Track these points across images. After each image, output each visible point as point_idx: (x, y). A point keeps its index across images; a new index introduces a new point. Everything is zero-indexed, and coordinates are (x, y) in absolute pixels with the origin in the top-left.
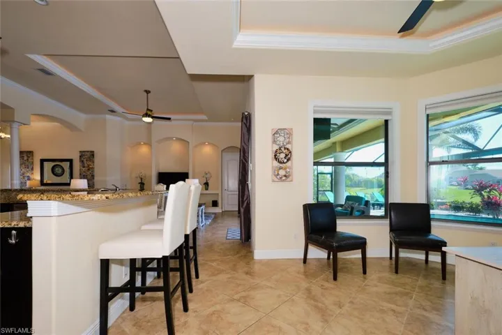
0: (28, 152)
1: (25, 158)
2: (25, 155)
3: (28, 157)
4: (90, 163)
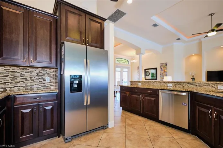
4: (165, 69)
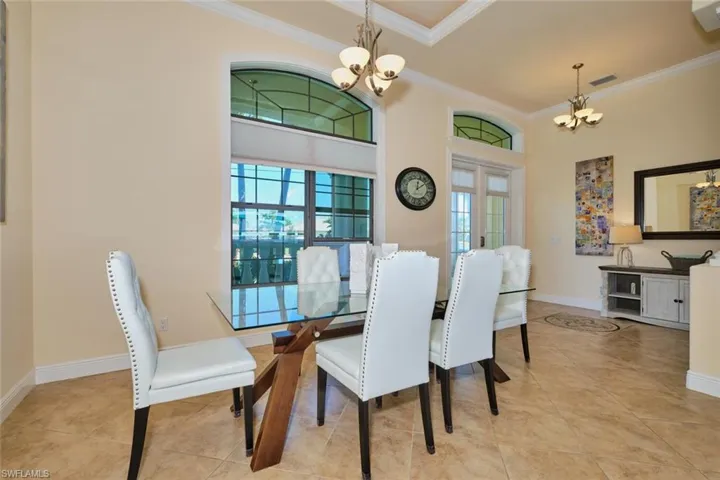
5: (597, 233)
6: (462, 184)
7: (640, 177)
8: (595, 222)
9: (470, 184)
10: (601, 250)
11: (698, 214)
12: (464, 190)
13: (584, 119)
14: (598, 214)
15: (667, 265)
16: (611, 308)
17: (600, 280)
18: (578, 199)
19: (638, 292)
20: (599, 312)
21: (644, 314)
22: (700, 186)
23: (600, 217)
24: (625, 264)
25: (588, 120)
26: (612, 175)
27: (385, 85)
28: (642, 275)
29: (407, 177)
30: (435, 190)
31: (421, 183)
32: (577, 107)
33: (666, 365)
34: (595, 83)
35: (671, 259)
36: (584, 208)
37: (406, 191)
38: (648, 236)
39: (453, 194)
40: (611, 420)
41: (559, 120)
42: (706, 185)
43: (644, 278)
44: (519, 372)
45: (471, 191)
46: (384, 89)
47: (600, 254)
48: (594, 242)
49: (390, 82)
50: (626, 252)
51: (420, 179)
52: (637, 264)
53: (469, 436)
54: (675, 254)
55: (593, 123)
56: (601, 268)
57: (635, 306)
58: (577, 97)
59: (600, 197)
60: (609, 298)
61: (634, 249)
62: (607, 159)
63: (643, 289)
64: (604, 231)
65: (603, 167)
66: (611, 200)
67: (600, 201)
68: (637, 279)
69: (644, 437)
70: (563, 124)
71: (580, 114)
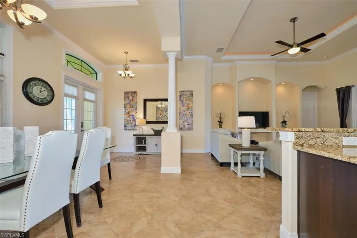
0: (133, 92)
1: (131, 98)
2: (130, 95)
3: (133, 97)
5: (132, 122)
6: (71, 93)
7: (145, 101)
8: (131, 117)
9: (75, 94)
10: (133, 128)
11: (158, 115)
12: (71, 96)
13: (129, 75)
14: (132, 114)
15: (153, 133)
16: (137, 151)
17: (133, 140)
18: (125, 107)
19: (145, 144)
20: (133, 153)
21: (147, 151)
22: (159, 106)
23: (133, 115)
24: (141, 133)
25: (130, 76)
26: (137, 99)
27: (27, 23)
28: (146, 137)
29: (32, 83)
30: (53, 95)
31: (43, 89)
32: (127, 69)
33: (154, 167)
34: (132, 61)
35: (154, 131)
36: (127, 111)
37: (31, 93)
38: (148, 123)
39: (65, 98)
40: (144, 191)
41: (119, 72)
42: (160, 106)
43: (147, 138)
44: (107, 185)
45: (76, 98)
46: (26, 24)
47: (133, 130)
48: (131, 125)
49: (31, 22)
50: (141, 129)
51: (43, 86)
52: (145, 133)
53: (91, 223)
54: (155, 129)
55: (132, 77)
56: (134, 135)
57: (144, 149)
58: (126, 65)
59: (133, 107)
60: (136, 147)
61: (144, 127)
62: (135, 92)
63: (147, 142)
64: (134, 121)
65: (134, 95)
66: (136, 108)
67: (133, 109)
68: (144, 139)
69: (153, 192)
70: (121, 75)
71: (127, 72)
